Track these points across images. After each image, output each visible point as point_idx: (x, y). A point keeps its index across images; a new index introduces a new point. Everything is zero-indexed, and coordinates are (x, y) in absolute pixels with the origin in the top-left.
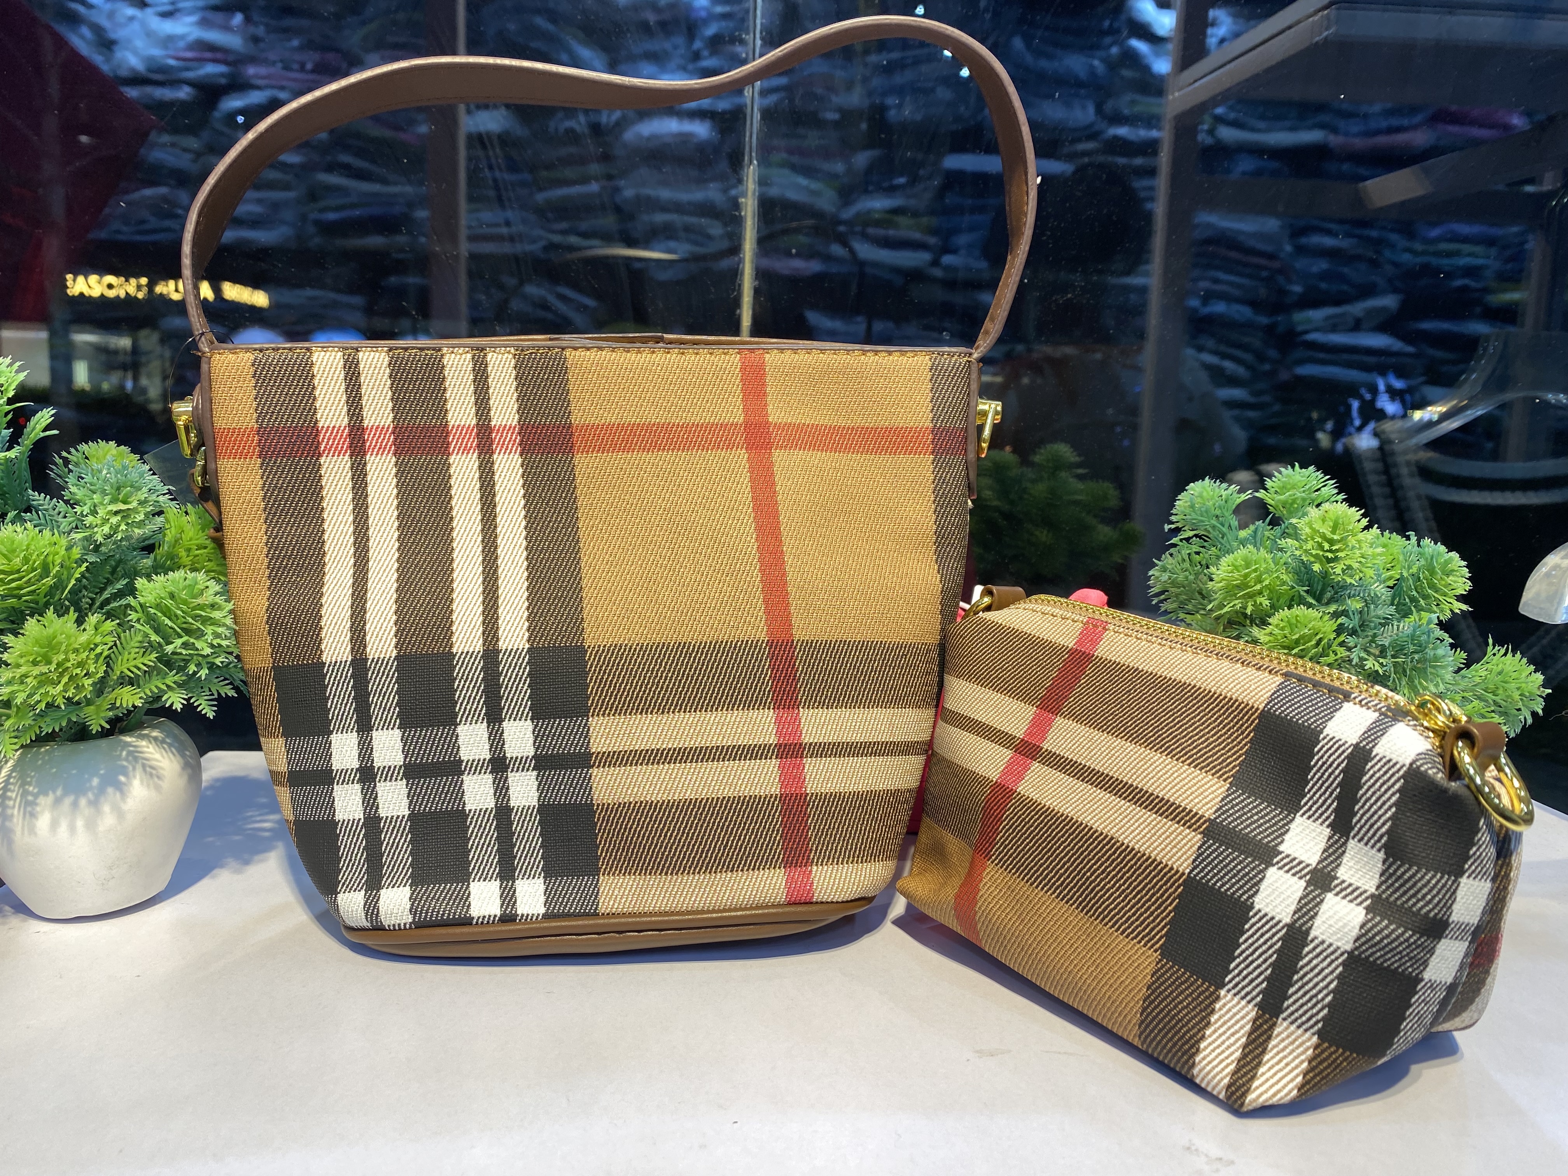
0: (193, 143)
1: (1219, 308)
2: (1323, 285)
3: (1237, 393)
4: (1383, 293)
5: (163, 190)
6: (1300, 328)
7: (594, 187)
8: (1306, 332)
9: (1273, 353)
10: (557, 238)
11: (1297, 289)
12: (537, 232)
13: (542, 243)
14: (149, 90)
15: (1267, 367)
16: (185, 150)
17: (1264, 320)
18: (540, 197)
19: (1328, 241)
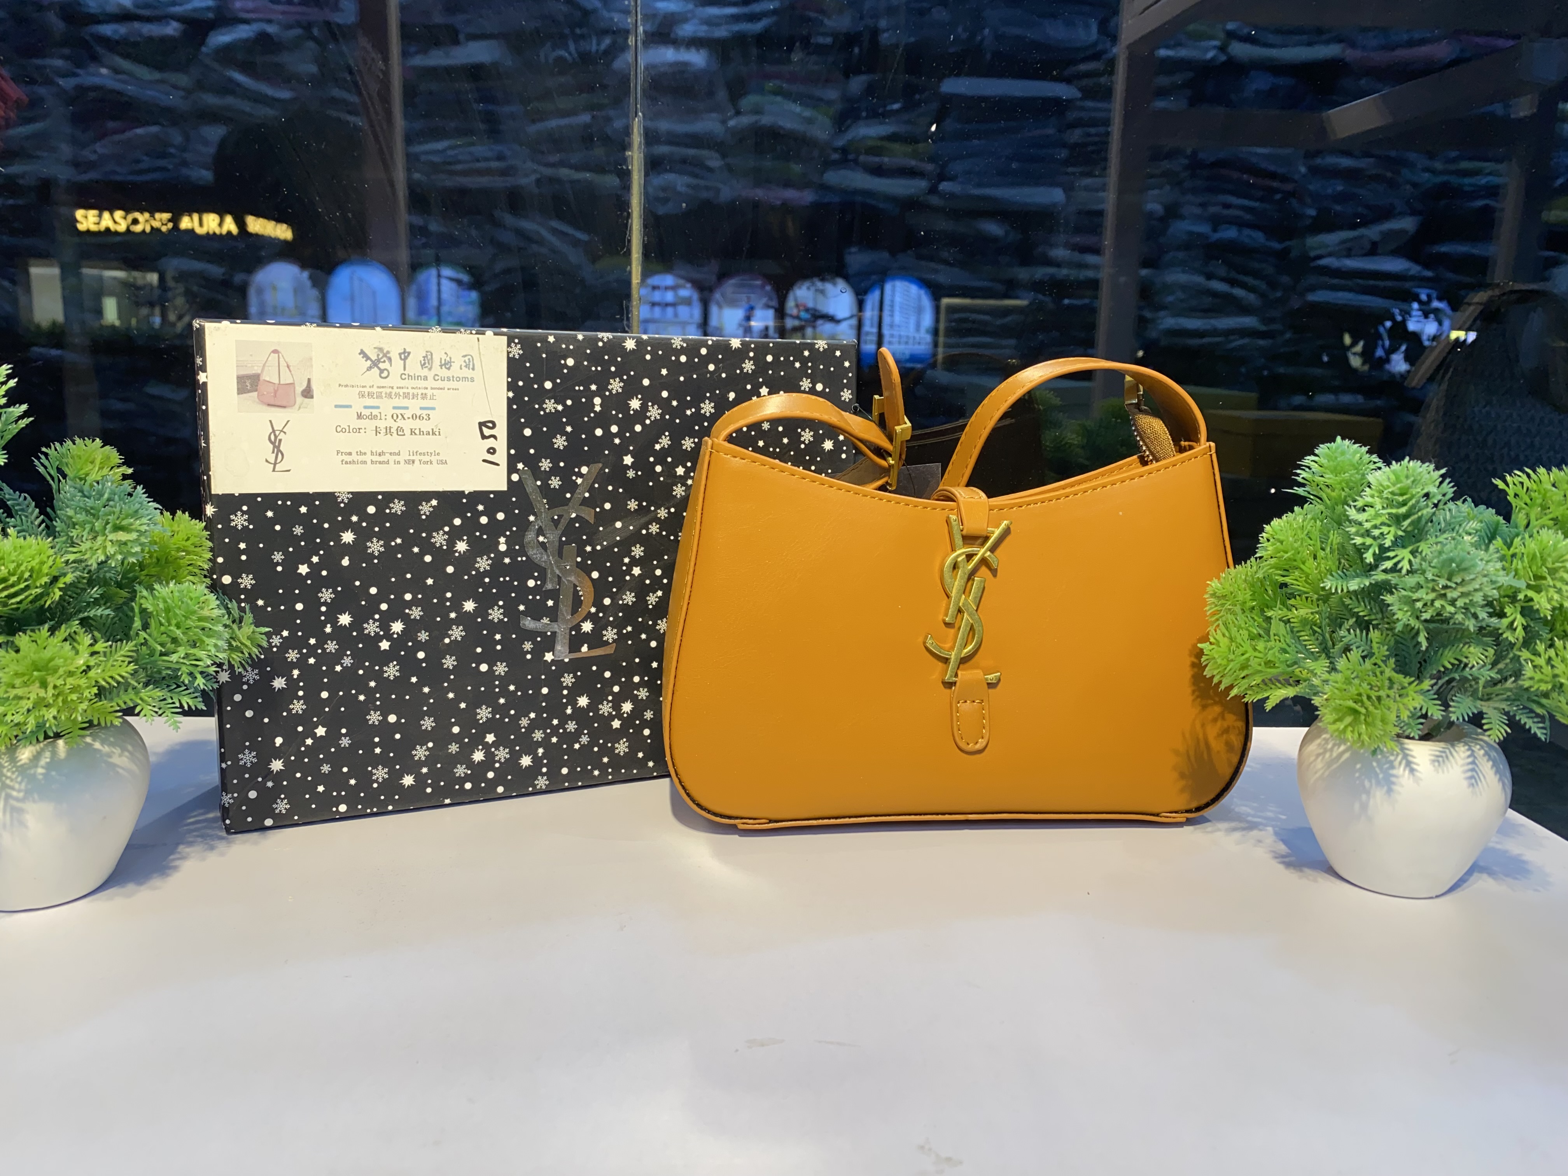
0: (183, 80)
1: (1230, 233)
2: (1338, 208)
3: (1249, 321)
4: (1402, 214)
5: (154, 129)
6: (1312, 254)
7: (585, 118)
8: (1320, 257)
9: (1285, 279)
10: (549, 172)
11: (1312, 212)
12: (530, 165)
13: (533, 177)
14: (137, 25)
15: (1279, 294)
16: (175, 87)
17: (1276, 245)
18: (533, 129)
19: (1346, 162)
